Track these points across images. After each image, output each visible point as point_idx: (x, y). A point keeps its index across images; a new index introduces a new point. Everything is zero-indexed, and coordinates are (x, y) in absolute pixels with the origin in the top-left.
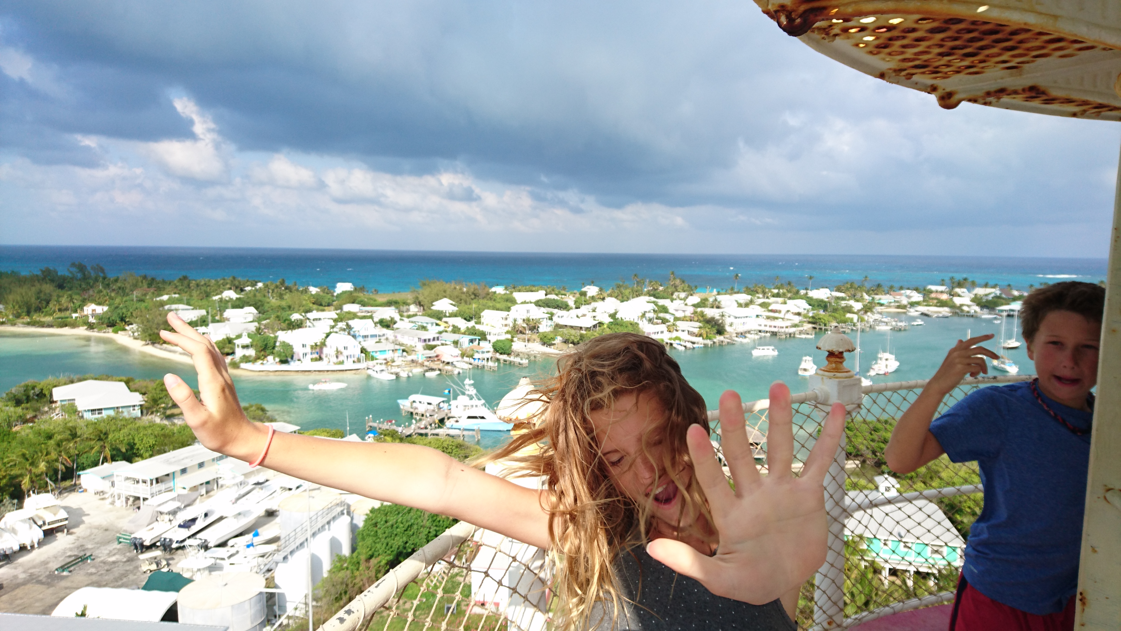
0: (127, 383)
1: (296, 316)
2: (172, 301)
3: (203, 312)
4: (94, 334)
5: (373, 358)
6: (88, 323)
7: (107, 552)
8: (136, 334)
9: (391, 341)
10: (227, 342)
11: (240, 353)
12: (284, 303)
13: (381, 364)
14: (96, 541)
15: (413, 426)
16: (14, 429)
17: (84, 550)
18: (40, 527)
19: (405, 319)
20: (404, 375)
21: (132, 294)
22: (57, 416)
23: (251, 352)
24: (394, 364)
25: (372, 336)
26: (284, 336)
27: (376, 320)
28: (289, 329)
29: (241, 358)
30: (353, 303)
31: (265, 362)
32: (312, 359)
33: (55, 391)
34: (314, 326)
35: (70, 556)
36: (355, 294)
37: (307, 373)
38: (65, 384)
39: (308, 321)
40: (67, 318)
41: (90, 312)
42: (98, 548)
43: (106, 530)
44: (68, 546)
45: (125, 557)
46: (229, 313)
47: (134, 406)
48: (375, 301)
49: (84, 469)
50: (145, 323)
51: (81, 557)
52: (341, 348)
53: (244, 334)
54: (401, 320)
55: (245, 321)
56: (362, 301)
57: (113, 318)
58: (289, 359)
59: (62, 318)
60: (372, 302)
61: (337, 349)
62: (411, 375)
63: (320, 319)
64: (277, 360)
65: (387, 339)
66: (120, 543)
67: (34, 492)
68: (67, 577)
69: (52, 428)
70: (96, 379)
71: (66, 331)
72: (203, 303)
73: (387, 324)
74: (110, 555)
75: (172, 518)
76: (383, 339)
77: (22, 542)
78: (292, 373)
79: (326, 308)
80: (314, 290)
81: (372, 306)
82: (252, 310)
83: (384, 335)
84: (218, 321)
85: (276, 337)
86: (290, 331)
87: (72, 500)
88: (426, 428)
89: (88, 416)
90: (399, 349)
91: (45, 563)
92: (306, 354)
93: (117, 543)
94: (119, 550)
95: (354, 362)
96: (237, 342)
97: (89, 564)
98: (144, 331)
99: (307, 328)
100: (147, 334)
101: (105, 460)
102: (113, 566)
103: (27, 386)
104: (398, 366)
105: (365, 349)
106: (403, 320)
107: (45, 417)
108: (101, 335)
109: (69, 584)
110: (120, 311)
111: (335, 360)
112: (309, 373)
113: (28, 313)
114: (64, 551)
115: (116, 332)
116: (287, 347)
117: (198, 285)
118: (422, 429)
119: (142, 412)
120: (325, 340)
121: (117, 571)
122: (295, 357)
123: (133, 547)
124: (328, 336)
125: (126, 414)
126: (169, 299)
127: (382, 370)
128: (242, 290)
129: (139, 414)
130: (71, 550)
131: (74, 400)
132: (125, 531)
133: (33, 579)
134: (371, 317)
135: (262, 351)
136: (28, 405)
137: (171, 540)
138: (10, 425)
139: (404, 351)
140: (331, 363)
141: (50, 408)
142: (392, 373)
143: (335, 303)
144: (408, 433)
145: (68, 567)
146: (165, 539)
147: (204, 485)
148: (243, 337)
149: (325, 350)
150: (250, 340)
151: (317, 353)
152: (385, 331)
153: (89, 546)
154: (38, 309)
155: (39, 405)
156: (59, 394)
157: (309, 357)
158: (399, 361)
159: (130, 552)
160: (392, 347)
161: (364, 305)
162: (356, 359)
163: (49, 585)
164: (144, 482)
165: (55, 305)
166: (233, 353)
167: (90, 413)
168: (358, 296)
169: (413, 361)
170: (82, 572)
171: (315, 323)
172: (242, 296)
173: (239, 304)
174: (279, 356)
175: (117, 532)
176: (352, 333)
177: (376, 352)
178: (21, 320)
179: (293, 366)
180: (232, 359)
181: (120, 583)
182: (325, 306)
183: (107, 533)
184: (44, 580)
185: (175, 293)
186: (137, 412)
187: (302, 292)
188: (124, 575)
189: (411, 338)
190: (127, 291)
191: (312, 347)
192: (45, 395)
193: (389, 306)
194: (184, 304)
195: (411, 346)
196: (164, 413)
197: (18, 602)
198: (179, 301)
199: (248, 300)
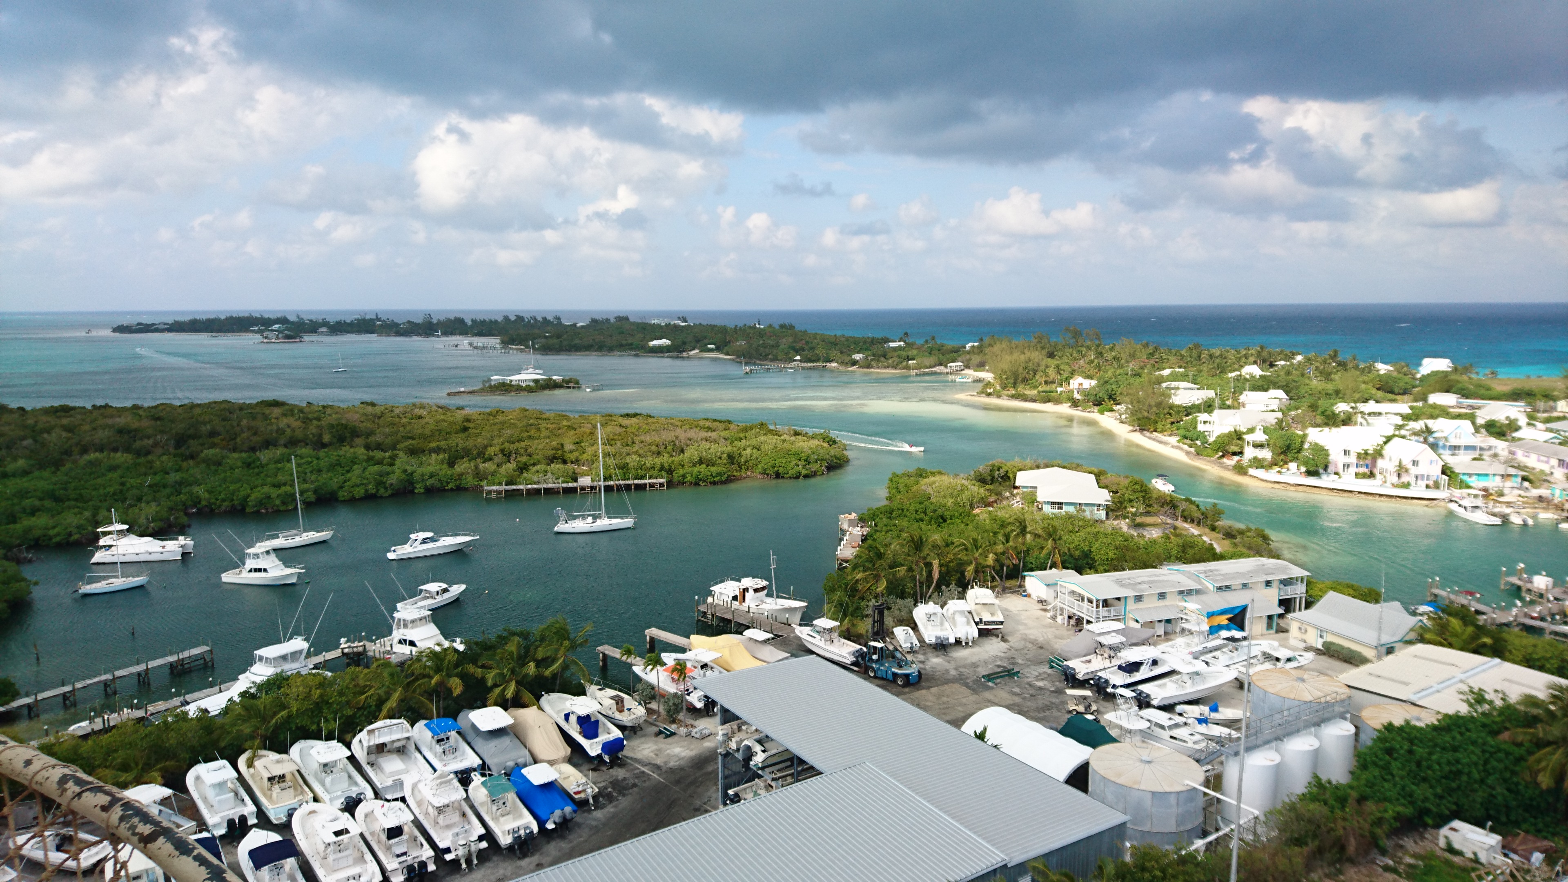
0: (1098, 476)
1: (1342, 407)
2: (1174, 377)
3: (1211, 394)
4: (1078, 413)
5: (1465, 486)
6: (1073, 399)
7: (1037, 674)
8: (1123, 417)
9: (1502, 459)
10: (1234, 436)
11: (1250, 453)
12: (1330, 387)
13: (1476, 496)
14: (1028, 657)
15: (1514, 611)
16: (976, 511)
17: (1013, 664)
18: (977, 624)
19: (1540, 426)
20: (1516, 520)
21: (1128, 366)
22: (1017, 504)
23: (1266, 454)
24: (1501, 499)
25: (1468, 448)
26: (1316, 435)
27: (1480, 421)
28: (1326, 424)
29: (1250, 460)
30: (1447, 391)
31: (1284, 470)
32: (1357, 474)
33: (1020, 475)
34: (1368, 423)
35: (999, 666)
36: (1454, 377)
37: (1346, 494)
38: (1031, 469)
39: (1359, 415)
40: (1052, 392)
41: (1076, 386)
42: (1028, 666)
43: (1041, 648)
44: (999, 654)
45: (1053, 686)
46: (1247, 397)
47: (1099, 505)
48: (1489, 389)
49: (1032, 570)
50: (1135, 402)
51: (1008, 671)
52: (1407, 463)
53: (1258, 428)
54: (1529, 424)
55: (1265, 409)
56: (1463, 389)
57: (1101, 395)
58: (1321, 471)
59: (1046, 392)
60: (1482, 392)
61: (1400, 463)
62: (1530, 522)
63: (1380, 414)
64: (1303, 469)
65: (1495, 455)
66: (1052, 667)
67: (976, 584)
68: (992, 688)
69: (1007, 516)
70: (1064, 467)
71: (1049, 407)
72: (1214, 382)
73: (1497, 430)
74: (1038, 678)
75: (1112, 655)
76: (1486, 455)
77: (958, 636)
78: (1324, 492)
79: (1399, 397)
80: (1383, 368)
81: (1482, 399)
82: (1281, 394)
83: (1490, 448)
84: (1229, 407)
85: (1305, 436)
86: (1326, 429)
87: (1013, 602)
88: (1542, 619)
89: (1047, 509)
90: (1516, 476)
91: (975, 665)
92: (1348, 466)
93: (1048, 666)
94: (1049, 675)
95: (1427, 487)
96: (1247, 437)
97: (1015, 682)
98: (1132, 414)
99: (1358, 427)
100: (1135, 418)
101: (1054, 566)
102: (1039, 692)
103: (993, 466)
104: (1509, 504)
105: (1450, 469)
106: (1534, 425)
107: (1005, 503)
108: (1085, 414)
109: (991, 697)
110: (1109, 387)
111: (1395, 479)
112: (1350, 495)
113: (1015, 385)
114: (995, 658)
115: (1102, 413)
116: (1320, 451)
117: (1211, 356)
118: (1533, 618)
119: (1107, 514)
120: (1382, 448)
121: (1041, 701)
122: (1331, 469)
123: (1064, 677)
124: (1388, 439)
125: (1087, 514)
126: (1170, 375)
127: (1476, 507)
128: (1272, 365)
129: (1104, 517)
130: (1001, 659)
131: (1036, 488)
132: (1059, 655)
133: (960, 679)
134: (1472, 418)
135: (1282, 453)
136: (992, 487)
137: (1107, 682)
138: (972, 507)
139: (1524, 479)
140: (1388, 484)
141: (1012, 494)
142: (1494, 515)
143: (1416, 390)
144: (1504, 621)
145: (995, 678)
146: (1100, 678)
147: (1163, 623)
148: (1257, 431)
149: (1380, 463)
150: (1267, 437)
151: (1367, 466)
152: (1493, 441)
153: (1020, 661)
154: (1025, 380)
155: (1001, 488)
156: (1023, 479)
157: (1353, 470)
158: (1511, 496)
159: (1060, 681)
160: (1501, 469)
161: (1466, 396)
162: (1431, 483)
163: (975, 691)
164: (1090, 601)
165: (1041, 376)
166: (1241, 453)
167: (1049, 506)
168: (1458, 381)
169: (1540, 498)
170: (1007, 688)
171: (1371, 419)
172: (1268, 374)
173: (1262, 385)
174: (1306, 464)
175: (1052, 654)
176: (1431, 440)
177: (1470, 475)
178: (1006, 392)
179: (1326, 481)
180: (1238, 461)
181: (1041, 715)
182: (1399, 394)
183: (1042, 651)
184: (971, 684)
185: (1180, 367)
186: (1102, 514)
187: (1363, 371)
188: (1048, 707)
189: (1545, 459)
190: (1123, 362)
191: (1358, 456)
192: (1009, 478)
193: (1515, 400)
194: (1188, 382)
195: (1542, 471)
196: (1133, 520)
197: (945, 699)
198: (1183, 377)
199: (1276, 380)
